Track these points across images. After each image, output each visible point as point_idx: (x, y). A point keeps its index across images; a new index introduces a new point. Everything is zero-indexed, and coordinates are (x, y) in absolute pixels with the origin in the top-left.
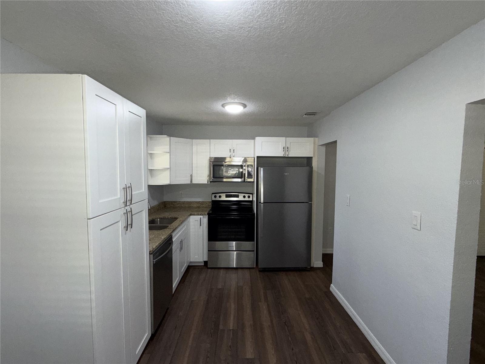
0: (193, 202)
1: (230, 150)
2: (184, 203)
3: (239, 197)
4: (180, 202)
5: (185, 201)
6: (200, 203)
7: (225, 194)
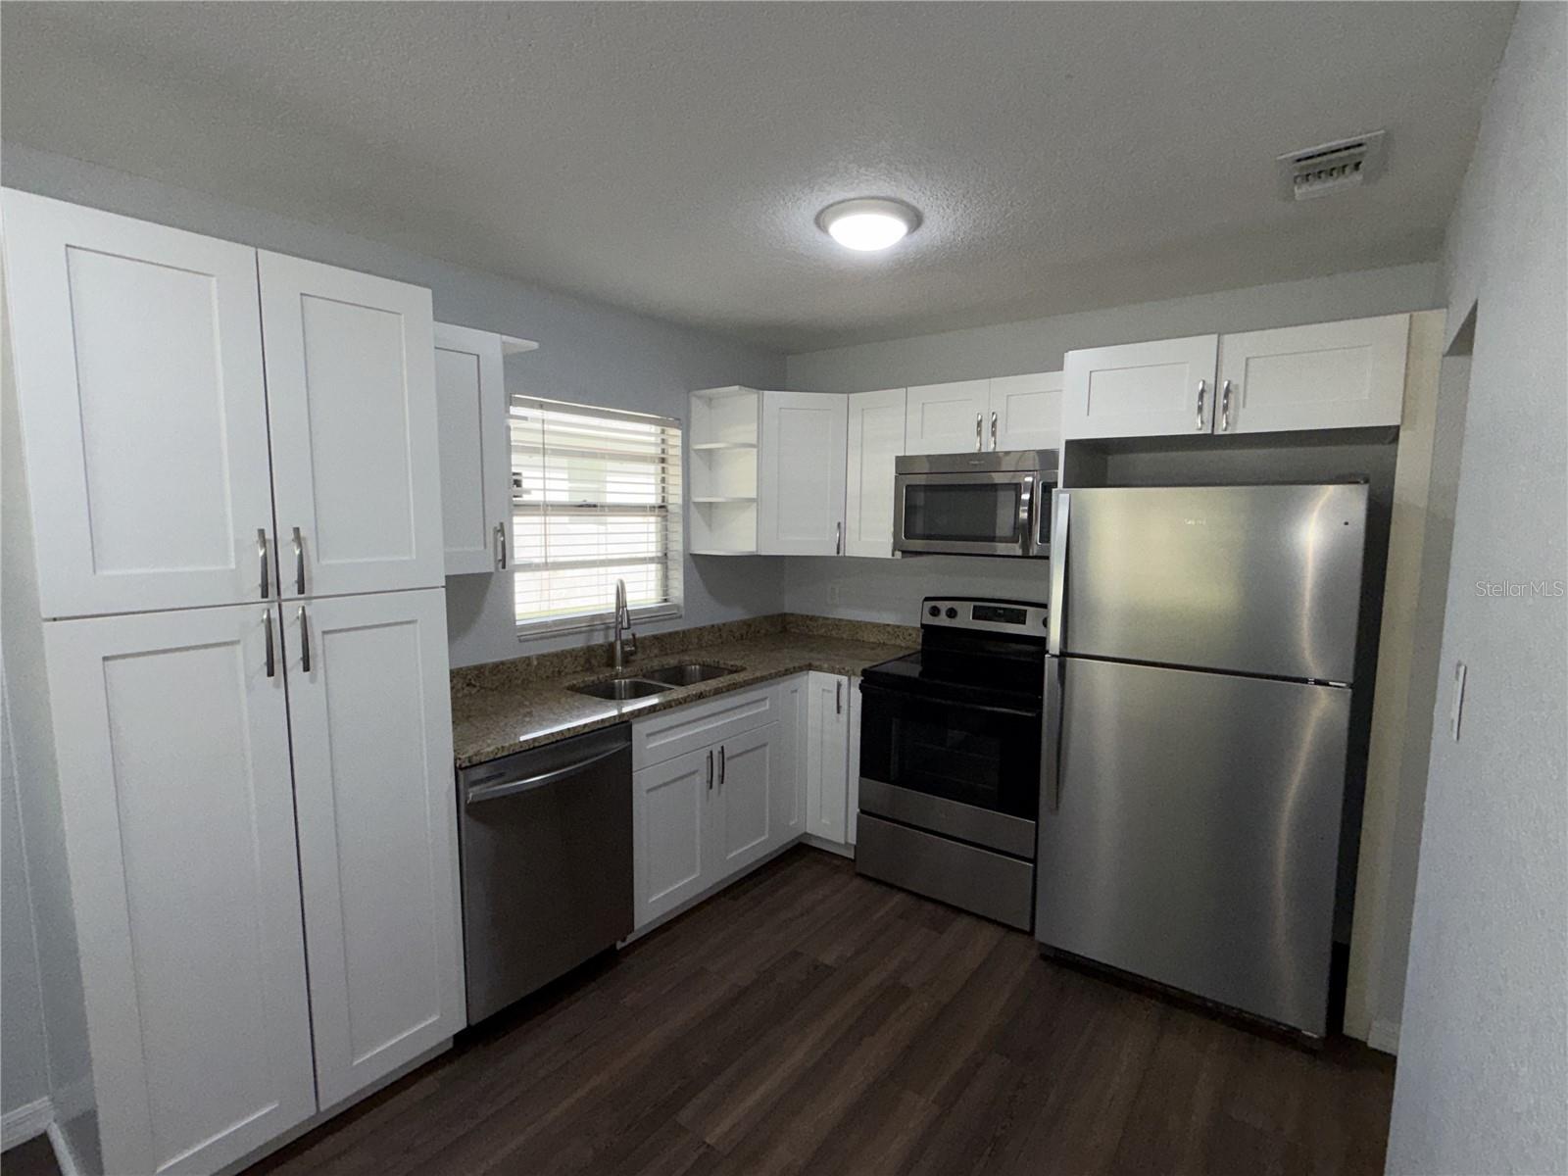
0: (866, 624)
1: (979, 424)
2: (838, 624)
3: (1024, 623)
4: (827, 619)
5: (840, 620)
6: (889, 629)
7: (972, 604)
